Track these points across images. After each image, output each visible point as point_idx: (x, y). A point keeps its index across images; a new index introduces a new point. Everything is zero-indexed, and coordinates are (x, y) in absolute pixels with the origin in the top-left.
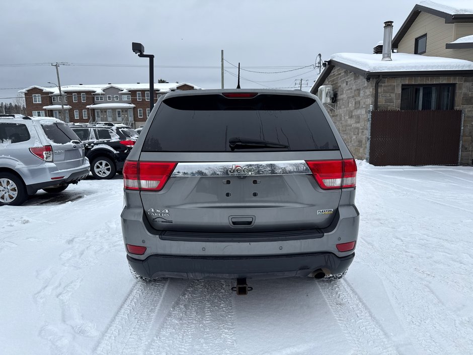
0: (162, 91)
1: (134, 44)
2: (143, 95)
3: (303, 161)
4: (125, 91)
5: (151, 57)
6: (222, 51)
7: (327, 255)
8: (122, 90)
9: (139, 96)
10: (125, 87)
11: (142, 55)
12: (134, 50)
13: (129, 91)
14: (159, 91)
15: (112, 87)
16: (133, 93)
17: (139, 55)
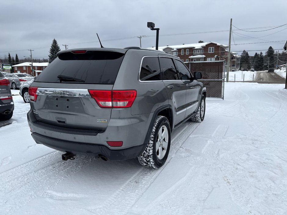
0: (196, 48)
1: (148, 23)
2: (185, 51)
3: (87, 90)
4: (175, 49)
5: (158, 30)
6: (231, 19)
7: (100, 147)
8: (173, 49)
9: (183, 52)
10: (175, 47)
11: (153, 29)
12: (148, 26)
13: (177, 49)
14: (194, 48)
15: (168, 48)
16: (179, 50)
17: (151, 29)
